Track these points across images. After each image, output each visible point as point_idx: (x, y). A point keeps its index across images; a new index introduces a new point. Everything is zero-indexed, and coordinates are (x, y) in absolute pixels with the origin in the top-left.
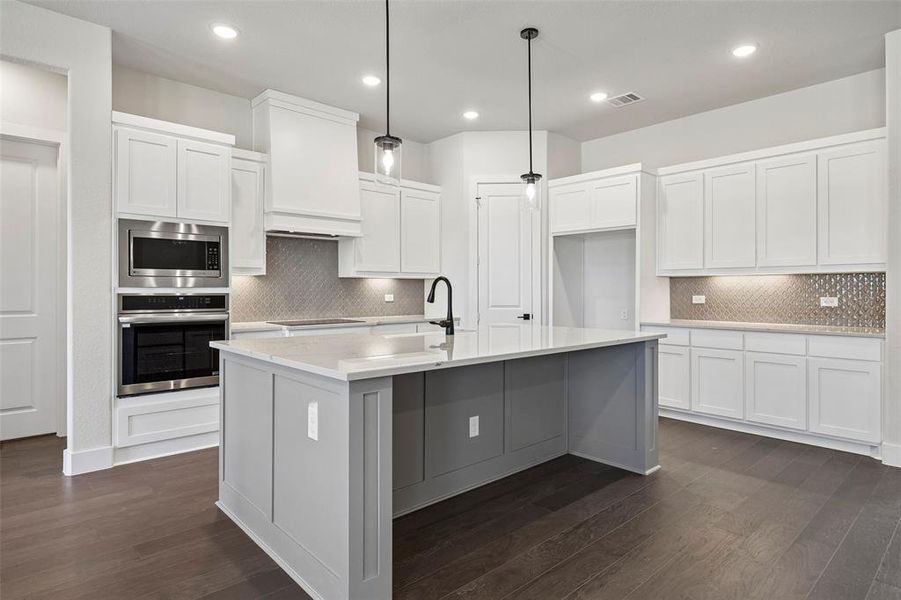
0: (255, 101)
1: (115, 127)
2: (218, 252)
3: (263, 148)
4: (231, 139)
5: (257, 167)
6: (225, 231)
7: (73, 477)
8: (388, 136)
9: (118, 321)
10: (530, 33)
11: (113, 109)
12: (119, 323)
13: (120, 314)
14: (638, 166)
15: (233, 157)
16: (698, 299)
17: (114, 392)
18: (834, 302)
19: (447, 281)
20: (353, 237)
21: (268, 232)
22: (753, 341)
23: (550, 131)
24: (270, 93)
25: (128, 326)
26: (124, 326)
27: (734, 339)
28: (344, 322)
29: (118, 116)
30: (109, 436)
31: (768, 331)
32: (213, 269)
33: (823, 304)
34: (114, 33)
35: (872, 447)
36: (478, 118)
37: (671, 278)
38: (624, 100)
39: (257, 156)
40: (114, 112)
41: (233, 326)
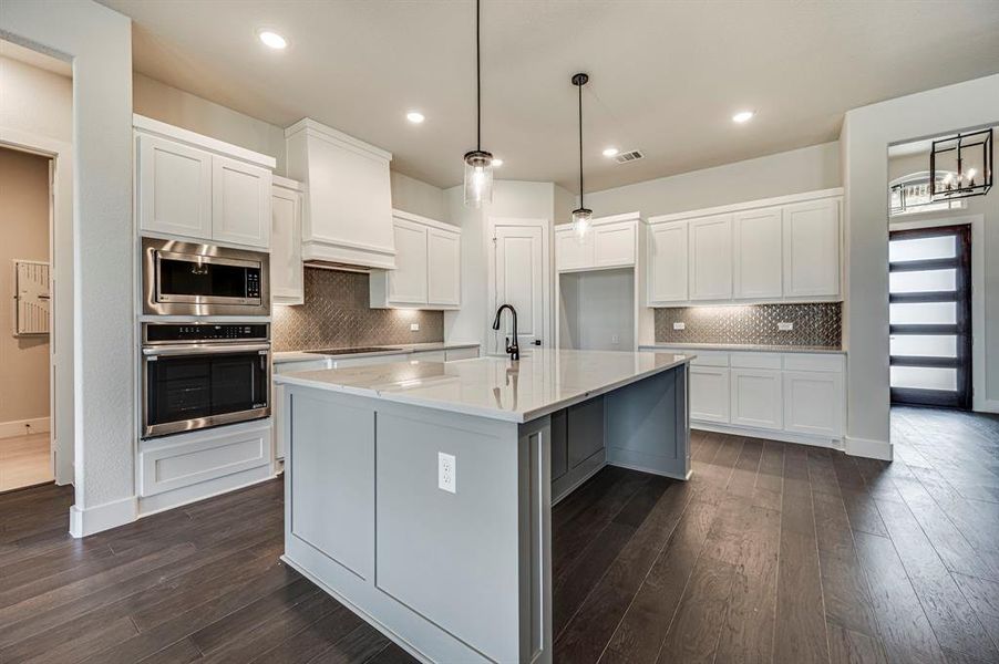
0: (288, 131)
1: (137, 133)
2: (259, 278)
3: (302, 178)
4: (272, 162)
5: (294, 196)
6: (266, 257)
7: (84, 538)
8: (479, 151)
9: (143, 353)
10: (580, 79)
11: (134, 111)
12: (144, 356)
13: (144, 345)
14: (637, 215)
15: (274, 184)
16: (679, 326)
17: (138, 433)
18: (790, 326)
19: (511, 308)
20: (385, 270)
21: (305, 262)
22: (737, 359)
23: (557, 184)
24: (307, 122)
25: (155, 358)
26: (149, 359)
27: (722, 358)
28: (380, 350)
29: (140, 120)
30: (131, 486)
31: (749, 350)
32: (253, 296)
33: (780, 328)
34: (133, 23)
35: (834, 441)
36: (502, 166)
37: (655, 309)
38: (628, 157)
39: (295, 184)
40: (135, 115)
41: (275, 356)
